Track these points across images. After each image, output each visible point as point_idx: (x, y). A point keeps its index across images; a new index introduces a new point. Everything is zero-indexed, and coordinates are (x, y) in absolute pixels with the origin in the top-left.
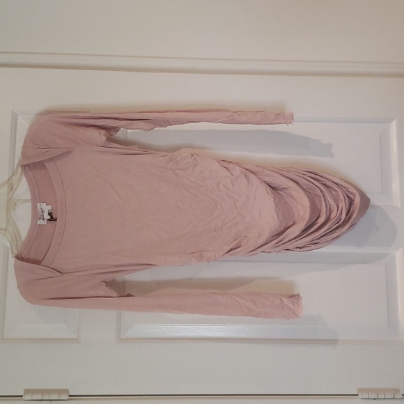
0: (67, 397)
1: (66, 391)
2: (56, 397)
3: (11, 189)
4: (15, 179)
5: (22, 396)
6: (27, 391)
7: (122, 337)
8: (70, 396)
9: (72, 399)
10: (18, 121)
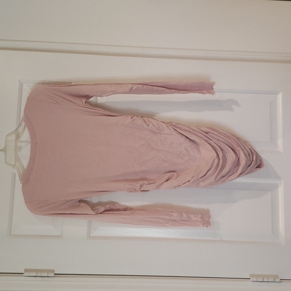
0: (53, 275)
1: (53, 271)
2: (46, 275)
3: (18, 137)
4: (20, 129)
5: (23, 274)
6: (26, 270)
7: (91, 235)
8: (55, 274)
9: (56, 276)
10: (24, 88)
